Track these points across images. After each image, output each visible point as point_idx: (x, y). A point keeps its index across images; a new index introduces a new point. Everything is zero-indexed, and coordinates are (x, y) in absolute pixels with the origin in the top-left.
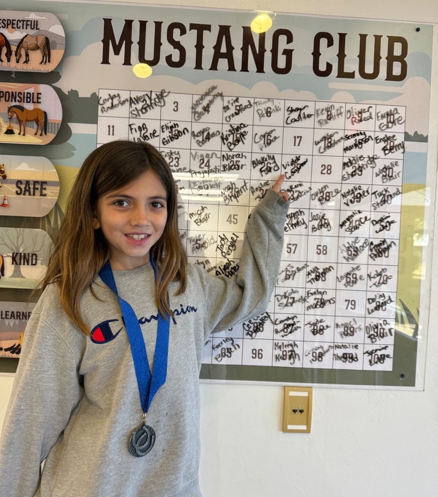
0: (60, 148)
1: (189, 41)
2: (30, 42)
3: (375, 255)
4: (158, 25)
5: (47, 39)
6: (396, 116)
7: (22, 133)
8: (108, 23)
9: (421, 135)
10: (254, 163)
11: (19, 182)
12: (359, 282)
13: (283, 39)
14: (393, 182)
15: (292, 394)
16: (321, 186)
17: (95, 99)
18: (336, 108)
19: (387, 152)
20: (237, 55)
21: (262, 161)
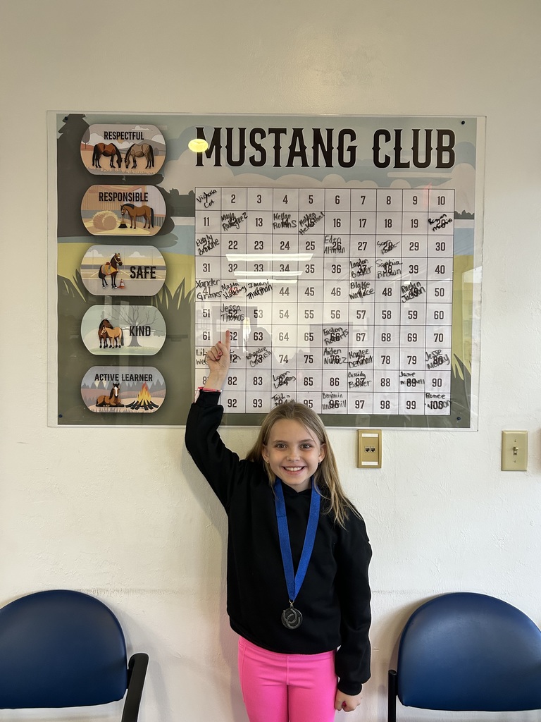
0: (166, 238)
1: (268, 143)
2: (137, 150)
3: (432, 318)
4: (242, 131)
5: (150, 147)
7: (133, 227)
8: (200, 131)
9: (469, 213)
10: (327, 244)
11: (132, 268)
13: (347, 137)
14: (445, 255)
15: (364, 435)
20: (309, 153)
21: (334, 241)
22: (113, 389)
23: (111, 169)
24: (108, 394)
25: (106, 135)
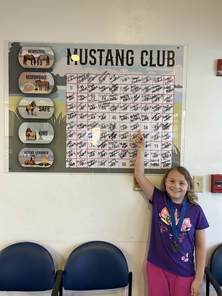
0: (54, 94)
1: (97, 55)
2: (42, 58)
3: (164, 129)
4: (86, 50)
5: (48, 56)
6: (171, 79)
7: (41, 90)
8: (69, 50)
9: (180, 86)
10: (121, 98)
11: (40, 107)
12: (159, 138)
13: (130, 53)
14: (170, 103)
16: (145, 105)
17: (65, 77)
18: (149, 77)
19: (168, 92)
20: (114, 60)
21: (124, 97)
22: (32, 157)
23: (31, 66)
24: (30, 159)
25: (29, 51)
